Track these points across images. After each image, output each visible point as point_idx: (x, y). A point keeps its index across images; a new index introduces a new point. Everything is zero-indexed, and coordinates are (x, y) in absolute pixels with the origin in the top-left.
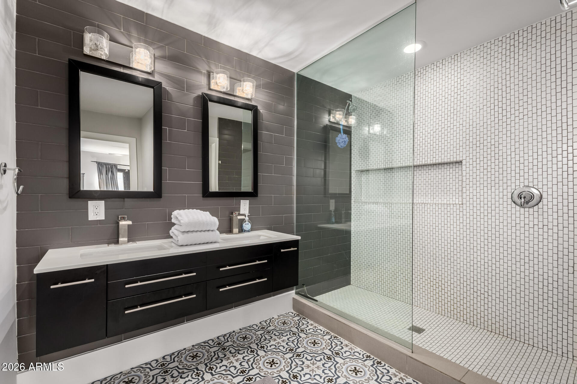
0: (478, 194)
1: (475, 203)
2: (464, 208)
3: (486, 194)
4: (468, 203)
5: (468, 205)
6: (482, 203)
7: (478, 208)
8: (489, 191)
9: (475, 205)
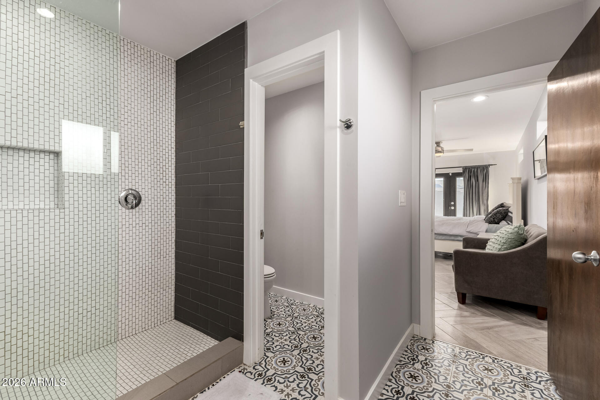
0: (85, 196)
1: (81, 206)
2: (67, 213)
3: (93, 196)
4: (72, 207)
5: (72, 209)
6: (89, 206)
7: (85, 212)
8: (97, 193)
9: (81, 209)
